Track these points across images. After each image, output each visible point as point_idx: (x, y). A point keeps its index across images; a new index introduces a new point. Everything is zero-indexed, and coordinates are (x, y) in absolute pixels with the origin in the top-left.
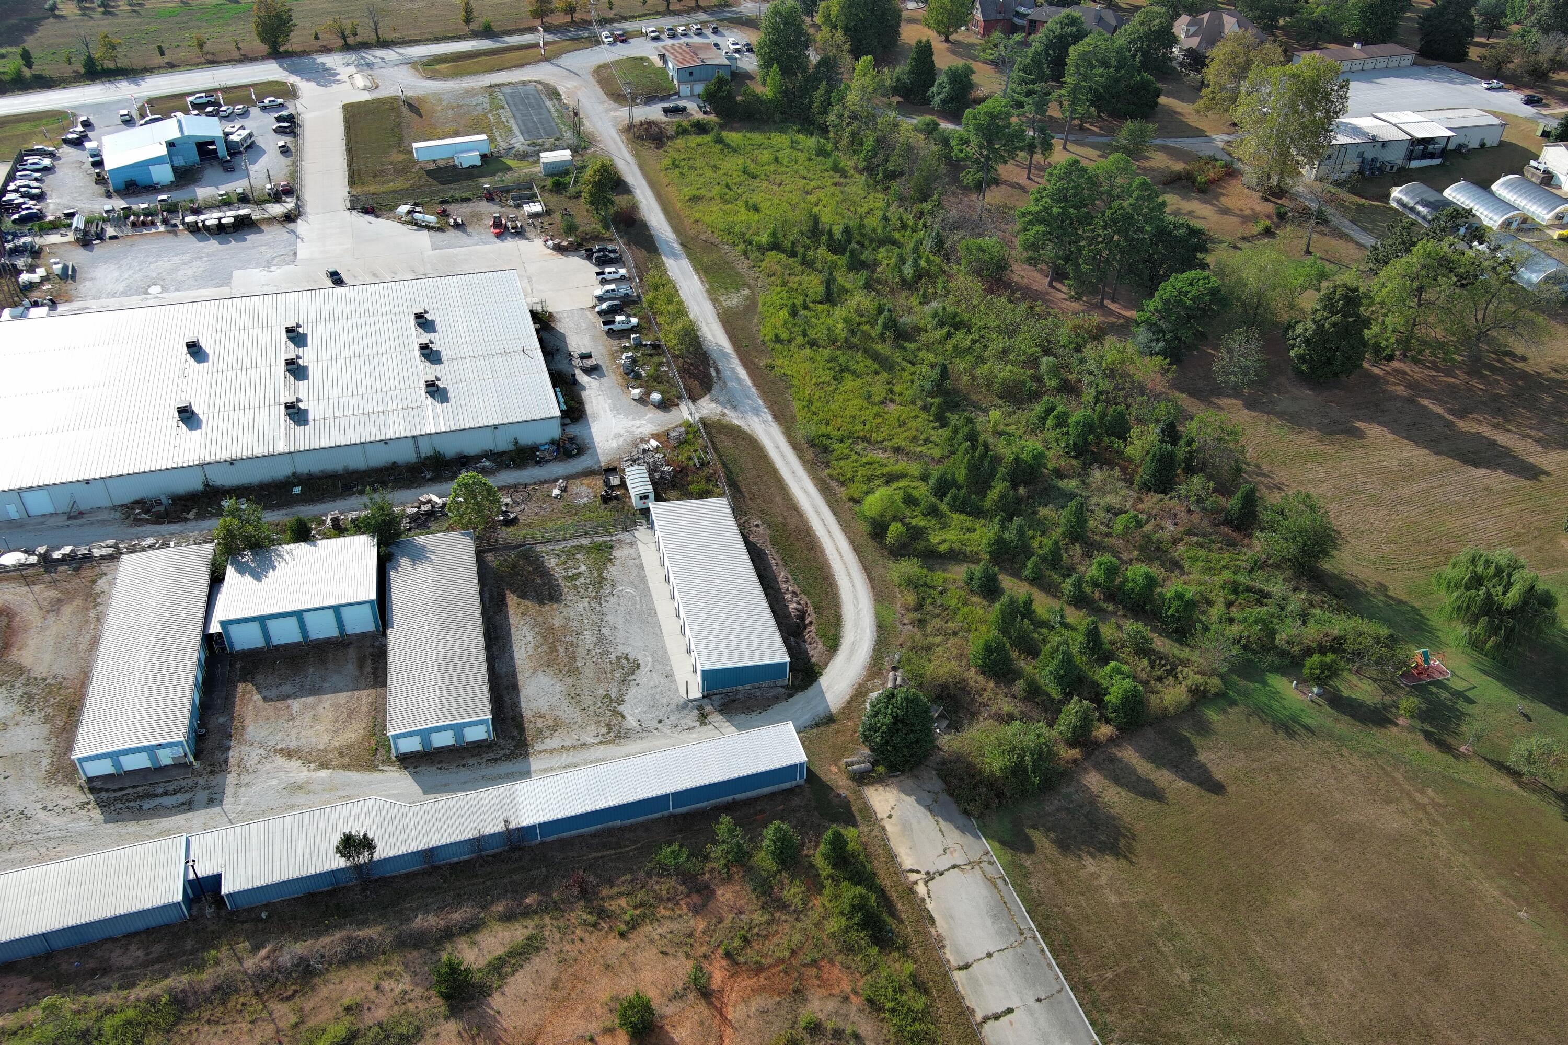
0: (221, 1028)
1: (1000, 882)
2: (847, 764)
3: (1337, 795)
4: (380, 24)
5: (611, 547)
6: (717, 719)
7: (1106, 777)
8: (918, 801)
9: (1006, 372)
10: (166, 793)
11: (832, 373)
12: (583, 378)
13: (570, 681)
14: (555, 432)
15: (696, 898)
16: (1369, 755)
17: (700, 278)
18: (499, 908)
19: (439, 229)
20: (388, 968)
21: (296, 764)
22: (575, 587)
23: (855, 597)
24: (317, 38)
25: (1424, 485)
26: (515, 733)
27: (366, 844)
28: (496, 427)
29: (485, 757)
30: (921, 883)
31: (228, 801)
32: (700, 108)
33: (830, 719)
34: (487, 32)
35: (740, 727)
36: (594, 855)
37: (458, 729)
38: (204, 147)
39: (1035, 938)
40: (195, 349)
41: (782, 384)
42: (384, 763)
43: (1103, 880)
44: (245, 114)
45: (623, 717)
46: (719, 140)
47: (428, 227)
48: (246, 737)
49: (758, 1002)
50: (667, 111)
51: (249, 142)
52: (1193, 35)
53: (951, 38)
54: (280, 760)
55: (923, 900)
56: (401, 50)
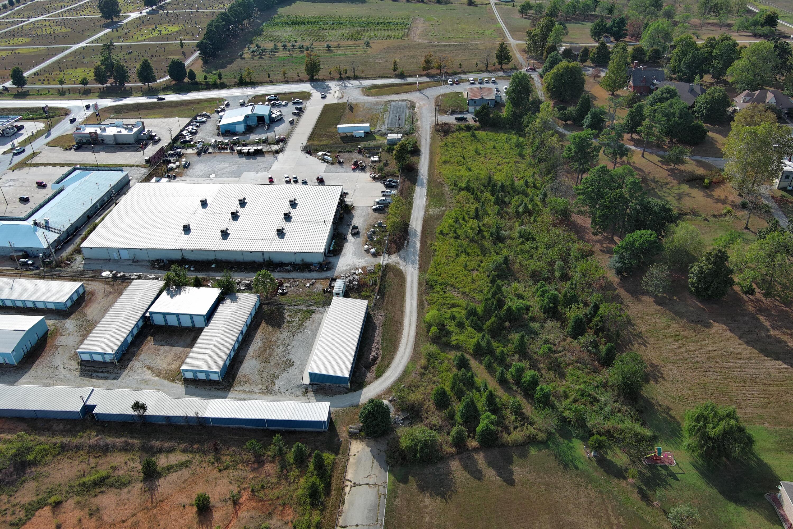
0: (71, 461)
1: (382, 496)
2: (351, 428)
4: (356, 69)
5: (313, 312)
6: (311, 395)
7: (462, 465)
8: (371, 451)
9: (534, 265)
10: (102, 372)
11: (457, 252)
12: (350, 237)
13: (263, 365)
14: (321, 259)
15: (256, 465)
17: (427, 199)
18: (183, 446)
19: (332, 164)
20: (134, 457)
21: (150, 372)
22: (289, 326)
23: (402, 357)
24: (330, 73)
26: (231, 381)
27: (144, 407)
28: (295, 253)
29: (215, 387)
30: (349, 487)
31: (120, 380)
32: (473, 119)
33: (357, 406)
34: (402, 76)
35: (318, 400)
36: (230, 437)
37: (207, 373)
38: (261, 119)
39: (381, 525)
40: (204, 203)
41: (432, 254)
42: (178, 380)
43: (428, 510)
44: (286, 105)
45: (275, 385)
46: (473, 135)
47: (328, 162)
48: (139, 358)
49: (252, 513)
50: (457, 119)
51: (280, 117)
52: (747, 102)
53: (615, 93)
54: (145, 369)
55: (345, 494)
56: (361, 81)
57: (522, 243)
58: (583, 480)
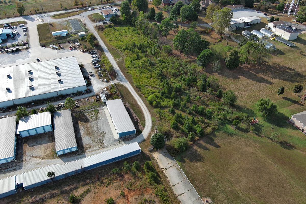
1: (179, 169)
2: (148, 149)
3: (240, 146)
4: (43, 8)
5: (99, 110)
6: (122, 142)
7: (198, 147)
8: (163, 155)
9: (173, 71)
10: (10, 168)
11: (140, 73)
12: (90, 77)
13: (92, 137)
14: (85, 88)
15: (121, 178)
16: (246, 138)
17: (112, 56)
18: (81, 184)
19: (59, 49)
20: (59, 198)
21: (37, 159)
22: (92, 119)
23: (148, 116)
24: (30, 12)
25: (252, 87)
26: (82, 149)
27: (53, 174)
28: (73, 88)
29: (76, 154)
30: (164, 170)
31: (23, 168)
32: (110, 22)
33: (144, 140)
34: (66, 9)
35: (127, 144)
36: (100, 171)
37: (70, 149)
38: (8, 35)
39: (187, 179)
40: (9, 76)
41: (130, 76)
42: (55, 157)
43: (199, 166)
44: (16, 28)
45: (104, 144)
46: (114, 29)
47: (56, 49)
48: (26, 154)
49: (134, 197)
50: (103, 23)
51: (17, 33)
52: (203, 4)
53: (158, 7)
54: (34, 159)
55: (165, 174)
56: (48, 14)
57: (162, 64)
58: (238, 137)
